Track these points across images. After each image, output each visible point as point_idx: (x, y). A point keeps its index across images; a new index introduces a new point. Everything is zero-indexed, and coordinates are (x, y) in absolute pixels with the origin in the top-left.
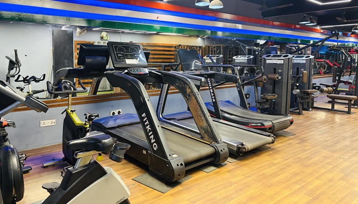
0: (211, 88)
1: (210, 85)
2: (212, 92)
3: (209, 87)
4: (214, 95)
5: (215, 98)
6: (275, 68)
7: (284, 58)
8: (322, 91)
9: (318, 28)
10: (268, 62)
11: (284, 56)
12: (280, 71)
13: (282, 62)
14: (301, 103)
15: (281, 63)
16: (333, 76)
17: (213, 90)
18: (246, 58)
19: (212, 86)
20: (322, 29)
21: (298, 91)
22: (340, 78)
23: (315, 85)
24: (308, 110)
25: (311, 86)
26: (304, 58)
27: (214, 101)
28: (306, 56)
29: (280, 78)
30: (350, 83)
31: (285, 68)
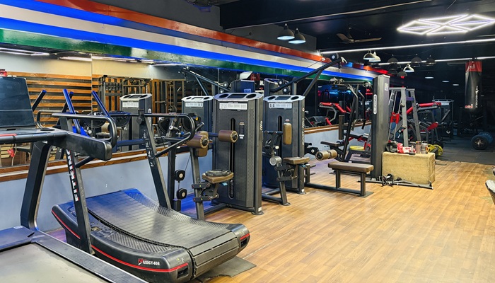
0: (71, 168)
1: (70, 163)
2: (73, 178)
3: (69, 166)
4: (77, 187)
5: (78, 193)
6: (233, 119)
7: (247, 100)
8: (320, 157)
9: (318, 54)
10: (222, 106)
11: (249, 97)
12: (242, 124)
13: (244, 107)
14: (283, 182)
15: (243, 109)
16: (339, 129)
17: (75, 175)
18: (203, 100)
19: (73, 164)
20: (324, 56)
21: (279, 159)
22: (349, 132)
23: (309, 146)
24: (297, 191)
25: (302, 149)
26: (289, 100)
27: (77, 199)
28: (292, 96)
29: (242, 137)
30: (365, 139)
31: (251, 118)
